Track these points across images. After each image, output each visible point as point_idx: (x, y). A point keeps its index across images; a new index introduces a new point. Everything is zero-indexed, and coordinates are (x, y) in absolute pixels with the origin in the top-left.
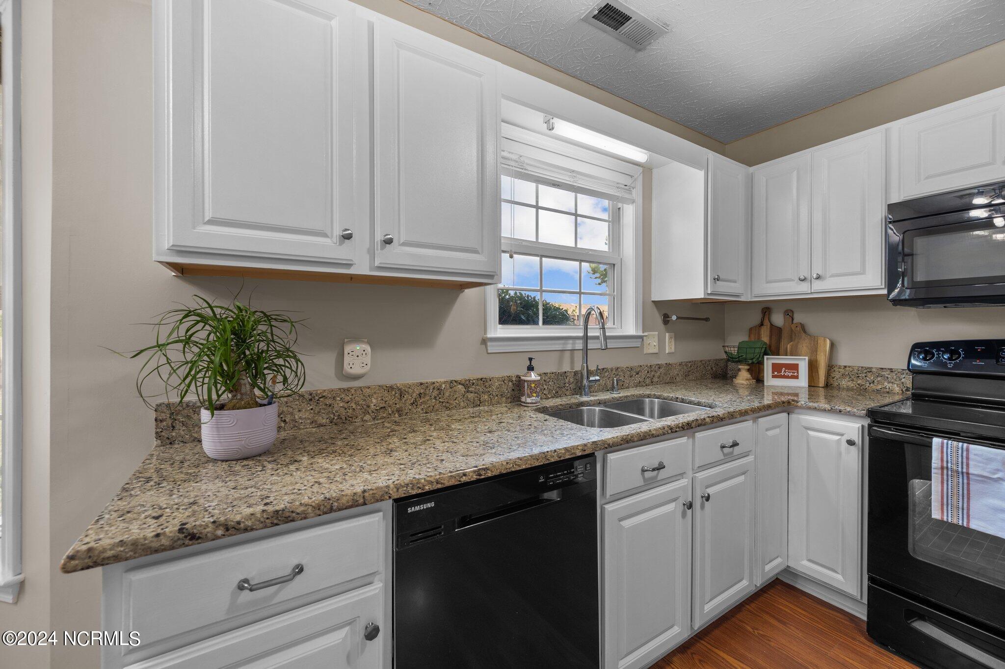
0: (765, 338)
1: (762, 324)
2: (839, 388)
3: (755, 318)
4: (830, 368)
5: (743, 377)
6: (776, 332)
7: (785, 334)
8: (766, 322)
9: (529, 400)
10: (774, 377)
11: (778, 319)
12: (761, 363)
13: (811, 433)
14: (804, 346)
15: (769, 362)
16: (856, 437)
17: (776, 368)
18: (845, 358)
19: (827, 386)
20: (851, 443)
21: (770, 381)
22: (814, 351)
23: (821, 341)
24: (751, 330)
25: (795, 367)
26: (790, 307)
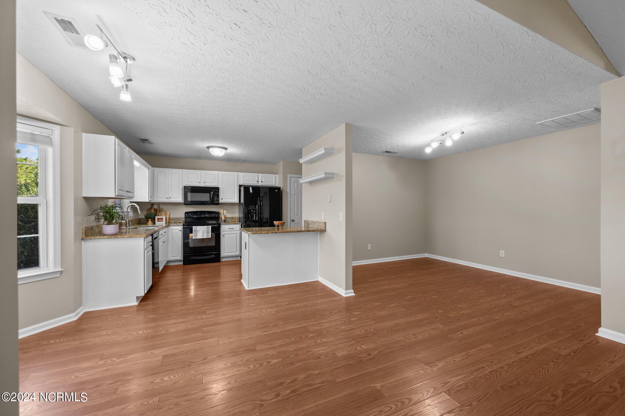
0: (153, 211)
1: (152, 208)
2: (171, 223)
3: (149, 206)
4: (169, 218)
5: (150, 222)
6: (156, 210)
7: (158, 211)
8: (153, 208)
9: (124, 227)
10: (158, 221)
11: (156, 207)
12: (154, 219)
13: (173, 231)
14: (163, 213)
15: (156, 218)
16: (181, 229)
17: (158, 219)
18: (172, 216)
19: (169, 223)
20: (180, 231)
21: (157, 223)
22: (166, 215)
23: (167, 212)
24: (148, 209)
25: (162, 219)
26: (159, 204)
